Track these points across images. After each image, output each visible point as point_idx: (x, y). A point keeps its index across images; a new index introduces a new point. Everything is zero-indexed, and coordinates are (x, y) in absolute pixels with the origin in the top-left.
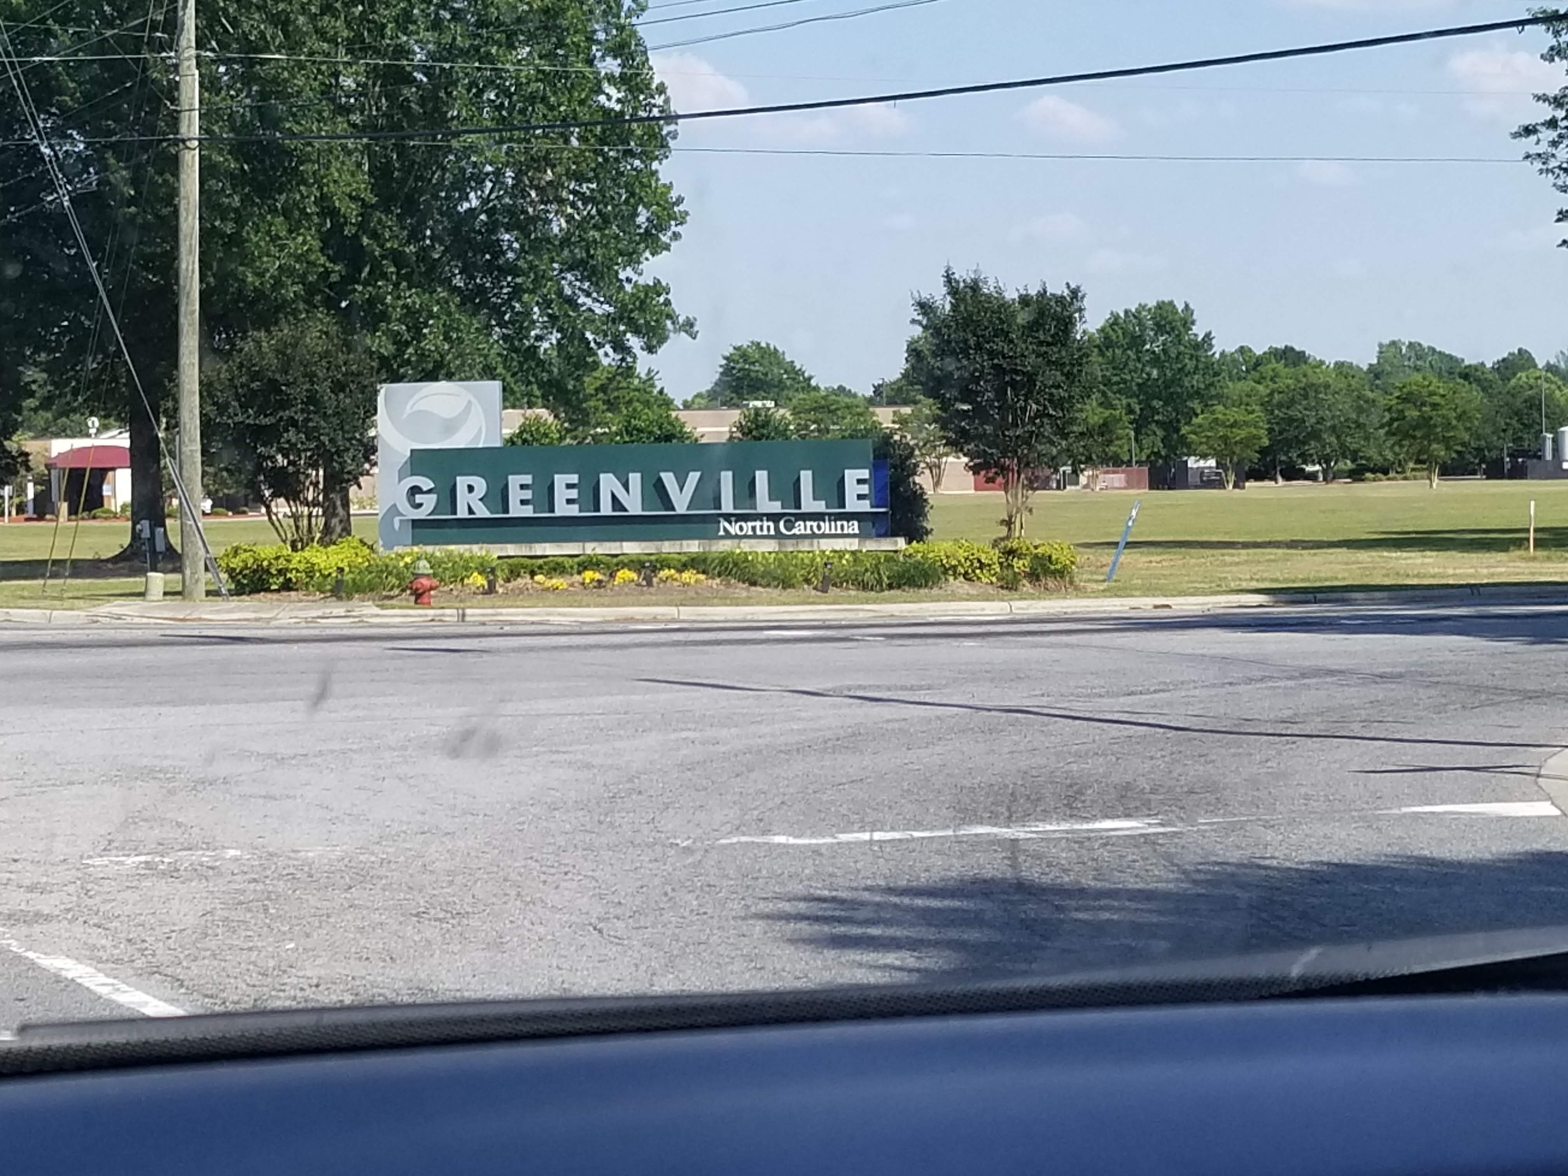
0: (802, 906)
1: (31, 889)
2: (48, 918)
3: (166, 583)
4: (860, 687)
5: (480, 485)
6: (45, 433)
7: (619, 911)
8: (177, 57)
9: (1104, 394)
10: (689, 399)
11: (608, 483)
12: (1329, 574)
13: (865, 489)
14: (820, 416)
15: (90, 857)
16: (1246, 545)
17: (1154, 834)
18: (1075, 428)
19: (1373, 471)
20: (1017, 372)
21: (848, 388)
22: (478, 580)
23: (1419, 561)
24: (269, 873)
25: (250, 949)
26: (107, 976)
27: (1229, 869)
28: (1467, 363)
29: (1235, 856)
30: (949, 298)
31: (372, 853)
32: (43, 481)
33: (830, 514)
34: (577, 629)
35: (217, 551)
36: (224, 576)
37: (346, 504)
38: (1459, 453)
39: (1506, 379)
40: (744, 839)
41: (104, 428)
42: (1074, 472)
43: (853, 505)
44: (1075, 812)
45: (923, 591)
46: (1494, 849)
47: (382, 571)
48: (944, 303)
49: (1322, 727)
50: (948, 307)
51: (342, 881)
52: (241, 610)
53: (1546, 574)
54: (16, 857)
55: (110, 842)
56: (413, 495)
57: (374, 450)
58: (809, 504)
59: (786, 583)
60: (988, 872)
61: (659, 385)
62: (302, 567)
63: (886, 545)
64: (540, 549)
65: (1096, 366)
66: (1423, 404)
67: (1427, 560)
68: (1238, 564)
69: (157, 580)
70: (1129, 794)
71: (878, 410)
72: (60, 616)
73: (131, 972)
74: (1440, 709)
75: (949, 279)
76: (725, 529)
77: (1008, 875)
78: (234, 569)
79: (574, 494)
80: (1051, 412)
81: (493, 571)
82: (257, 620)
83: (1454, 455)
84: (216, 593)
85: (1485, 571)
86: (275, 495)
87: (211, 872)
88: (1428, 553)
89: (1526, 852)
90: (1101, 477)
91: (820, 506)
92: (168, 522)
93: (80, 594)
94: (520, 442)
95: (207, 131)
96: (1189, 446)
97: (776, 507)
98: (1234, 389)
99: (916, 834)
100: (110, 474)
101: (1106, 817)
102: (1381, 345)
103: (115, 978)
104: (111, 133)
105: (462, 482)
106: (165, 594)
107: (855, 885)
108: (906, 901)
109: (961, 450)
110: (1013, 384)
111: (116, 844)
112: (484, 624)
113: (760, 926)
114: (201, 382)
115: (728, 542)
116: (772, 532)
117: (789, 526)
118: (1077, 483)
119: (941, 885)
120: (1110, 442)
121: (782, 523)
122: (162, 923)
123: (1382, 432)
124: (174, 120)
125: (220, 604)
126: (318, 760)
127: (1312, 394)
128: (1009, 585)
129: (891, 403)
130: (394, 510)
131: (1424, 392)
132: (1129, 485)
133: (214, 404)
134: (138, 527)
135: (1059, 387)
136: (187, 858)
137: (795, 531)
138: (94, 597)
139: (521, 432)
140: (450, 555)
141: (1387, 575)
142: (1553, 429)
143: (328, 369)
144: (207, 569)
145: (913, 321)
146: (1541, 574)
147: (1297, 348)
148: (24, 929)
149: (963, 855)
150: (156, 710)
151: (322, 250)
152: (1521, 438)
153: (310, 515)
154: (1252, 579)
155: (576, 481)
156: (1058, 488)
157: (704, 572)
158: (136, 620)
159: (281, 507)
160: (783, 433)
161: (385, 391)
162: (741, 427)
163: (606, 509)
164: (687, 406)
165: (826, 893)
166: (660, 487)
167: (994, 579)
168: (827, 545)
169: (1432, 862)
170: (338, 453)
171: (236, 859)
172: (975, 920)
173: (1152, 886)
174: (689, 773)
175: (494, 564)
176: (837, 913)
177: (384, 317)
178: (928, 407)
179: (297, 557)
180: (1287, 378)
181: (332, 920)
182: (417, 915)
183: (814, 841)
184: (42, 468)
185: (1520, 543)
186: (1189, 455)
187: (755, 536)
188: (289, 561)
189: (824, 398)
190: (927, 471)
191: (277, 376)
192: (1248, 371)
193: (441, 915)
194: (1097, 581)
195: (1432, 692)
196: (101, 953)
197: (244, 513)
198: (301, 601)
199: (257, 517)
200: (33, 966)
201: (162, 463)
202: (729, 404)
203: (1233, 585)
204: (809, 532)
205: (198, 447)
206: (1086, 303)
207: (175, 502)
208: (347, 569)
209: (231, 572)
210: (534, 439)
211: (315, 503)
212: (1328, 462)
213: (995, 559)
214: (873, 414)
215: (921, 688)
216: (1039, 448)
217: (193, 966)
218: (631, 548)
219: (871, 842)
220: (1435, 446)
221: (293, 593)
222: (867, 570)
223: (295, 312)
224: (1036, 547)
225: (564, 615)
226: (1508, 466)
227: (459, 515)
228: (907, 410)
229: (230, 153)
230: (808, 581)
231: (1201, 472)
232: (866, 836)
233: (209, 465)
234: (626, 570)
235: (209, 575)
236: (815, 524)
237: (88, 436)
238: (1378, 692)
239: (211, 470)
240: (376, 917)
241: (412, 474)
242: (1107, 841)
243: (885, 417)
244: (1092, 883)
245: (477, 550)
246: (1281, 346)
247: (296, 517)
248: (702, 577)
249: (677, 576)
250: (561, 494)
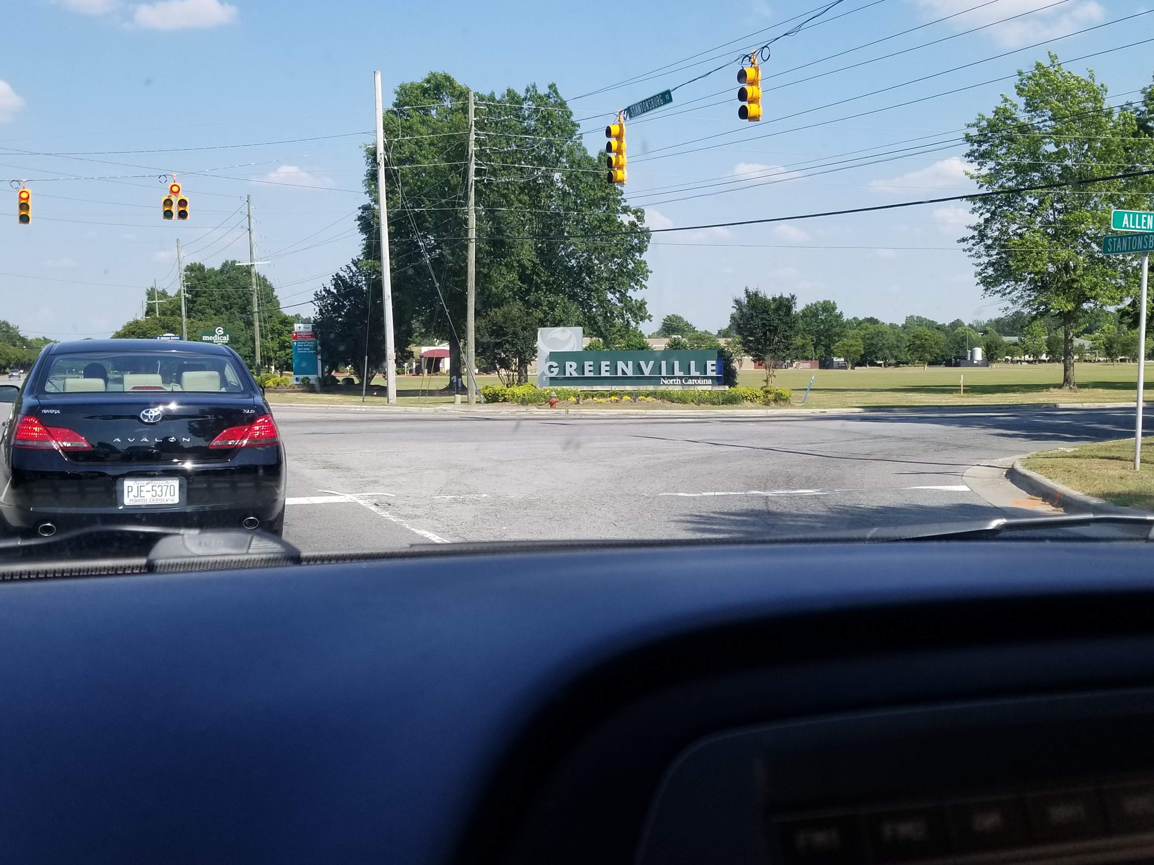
0: (689, 518)
1: (413, 506)
2: (419, 517)
3: (462, 398)
4: (711, 440)
5: (575, 365)
6: (419, 344)
7: (622, 518)
8: (468, 209)
9: (803, 334)
10: (651, 334)
11: (621, 365)
12: (886, 401)
13: (714, 368)
14: (698, 341)
15: (434, 496)
16: (854, 390)
17: (819, 495)
18: (792, 347)
19: (903, 363)
20: (771, 326)
21: (708, 331)
22: (573, 399)
23: (919, 397)
24: (497, 503)
25: (491, 529)
26: (440, 537)
27: (846, 508)
28: (939, 324)
29: (848, 503)
30: (746, 298)
31: (534, 497)
32: (419, 362)
33: (701, 377)
34: (608, 417)
35: (480, 387)
36: (482, 396)
37: (526, 372)
38: (935, 357)
39: (953, 330)
40: (668, 494)
41: (441, 343)
42: (791, 362)
43: (709, 373)
44: (789, 487)
45: (735, 405)
46: (945, 502)
47: (539, 396)
48: (744, 300)
49: (881, 456)
50: (746, 302)
51: (523, 506)
52: (488, 408)
53: (967, 402)
54: (408, 495)
55: (441, 490)
56: (550, 368)
57: (536, 351)
58: (694, 373)
59: (685, 402)
60: (757, 508)
61: (640, 329)
62: (510, 393)
63: (722, 388)
64: (595, 388)
65: (800, 324)
66: (922, 339)
67: (922, 397)
68: (851, 397)
69: (459, 397)
70: (810, 480)
71: (719, 339)
72: (424, 409)
73: (448, 536)
74: (925, 451)
75: (747, 291)
76: (663, 382)
77: (765, 509)
78: (486, 394)
79: (608, 368)
80: (783, 341)
81: (579, 396)
82: (495, 412)
83: (933, 358)
84: (480, 402)
85: (944, 401)
86: (501, 367)
87: (477, 502)
88: (923, 394)
89: (957, 504)
90: (801, 364)
91: (698, 374)
92: (463, 377)
93: (431, 402)
94: (589, 349)
95: (479, 236)
96: (834, 353)
97: (681, 374)
98: (851, 332)
99: (731, 493)
100: (443, 359)
101: (801, 488)
102: (907, 317)
103: (443, 537)
104: (445, 236)
105: (568, 364)
106: (462, 402)
107: (708, 511)
108: (727, 517)
109: (750, 354)
110: (769, 330)
111: (443, 491)
112: (575, 415)
113: (673, 525)
114: (475, 327)
115: (664, 387)
116: (680, 383)
117: (686, 381)
118: (792, 366)
119: (740, 512)
120: (804, 352)
121: (683, 380)
122: (459, 519)
123: (906, 349)
124: (466, 231)
125: (481, 406)
126: (515, 462)
127: (880, 335)
128: (767, 404)
129: (724, 336)
130: (543, 374)
131: (922, 334)
132: (812, 367)
133: (480, 334)
134: (452, 378)
135: (786, 331)
136: (469, 497)
137: (688, 383)
138: (436, 403)
139: (590, 346)
140: (563, 390)
141: (907, 402)
142: (971, 349)
143: (520, 322)
144: (476, 394)
145: (733, 307)
146: (965, 402)
147: (875, 318)
148: (411, 521)
149: (748, 501)
150: (458, 444)
151: (519, 280)
152: (959, 352)
153: (513, 374)
154: (856, 403)
155: (609, 364)
156: (785, 368)
157: (655, 398)
158: (451, 411)
159: (503, 372)
160: (685, 347)
161: (541, 330)
162: (669, 345)
163: (620, 374)
164: (649, 337)
165: (698, 514)
166: (639, 366)
167: (761, 402)
168: (700, 388)
169: (922, 507)
170: (523, 352)
171: (486, 498)
172: (753, 524)
173: (817, 513)
174: (648, 470)
175: (579, 393)
176: (701, 521)
177: (541, 305)
178: (738, 338)
179: (508, 390)
180: (871, 328)
181: (520, 520)
182: (550, 519)
183: (693, 495)
184: (418, 357)
185: (957, 391)
186: (834, 357)
187: (674, 385)
188: (506, 391)
189: (700, 335)
190: (737, 362)
191: (502, 325)
192: (856, 326)
193: (558, 519)
194: (799, 403)
195: (923, 445)
196: (438, 529)
197: (490, 374)
198: (510, 406)
199: (494, 375)
200: (414, 533)
201: (461, 356)
202: (665, 336)
203: (850, 405)
204: (693, 383)
205: (474, 350)
206: (797, 301)
207: (465, 370)
208: (526, 395)
209: (485, 395)
210: (594, 349)
211: (515, 371)
212: (886, 360)
213: (762, 395)
214: (718, 341)
215: (734, 440)
216: (778, 353)
217: (470, 534)
218: (629, 388)
219: (715, 496)
220: (926, 354)
221: (507, 403)
222: (714, 398)
223: (509, 302)
224: (777, 390)
225: (604, 412)
226: (953, 362)
227: (567, 376)
228: (730, 340)
229: (486, 244)
230: (693, 401)
231: (838, 363)
232: (712, 494)
233: (478, 357)
234: (626, 396)
235: (477, 396)
236: (696, 381)
237: (435, 346)
238: (903, 444)
239: (478, 358)
240: (535, 519)
241: (550, 361)
242: (801, 497)
243: (722, 342)
244: (795, 512)
245: (573, 388)
246: (869, 317)
247: (508, 376)
248: (655, 399)
249: (645, 399)
250: (603, 368)
